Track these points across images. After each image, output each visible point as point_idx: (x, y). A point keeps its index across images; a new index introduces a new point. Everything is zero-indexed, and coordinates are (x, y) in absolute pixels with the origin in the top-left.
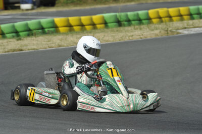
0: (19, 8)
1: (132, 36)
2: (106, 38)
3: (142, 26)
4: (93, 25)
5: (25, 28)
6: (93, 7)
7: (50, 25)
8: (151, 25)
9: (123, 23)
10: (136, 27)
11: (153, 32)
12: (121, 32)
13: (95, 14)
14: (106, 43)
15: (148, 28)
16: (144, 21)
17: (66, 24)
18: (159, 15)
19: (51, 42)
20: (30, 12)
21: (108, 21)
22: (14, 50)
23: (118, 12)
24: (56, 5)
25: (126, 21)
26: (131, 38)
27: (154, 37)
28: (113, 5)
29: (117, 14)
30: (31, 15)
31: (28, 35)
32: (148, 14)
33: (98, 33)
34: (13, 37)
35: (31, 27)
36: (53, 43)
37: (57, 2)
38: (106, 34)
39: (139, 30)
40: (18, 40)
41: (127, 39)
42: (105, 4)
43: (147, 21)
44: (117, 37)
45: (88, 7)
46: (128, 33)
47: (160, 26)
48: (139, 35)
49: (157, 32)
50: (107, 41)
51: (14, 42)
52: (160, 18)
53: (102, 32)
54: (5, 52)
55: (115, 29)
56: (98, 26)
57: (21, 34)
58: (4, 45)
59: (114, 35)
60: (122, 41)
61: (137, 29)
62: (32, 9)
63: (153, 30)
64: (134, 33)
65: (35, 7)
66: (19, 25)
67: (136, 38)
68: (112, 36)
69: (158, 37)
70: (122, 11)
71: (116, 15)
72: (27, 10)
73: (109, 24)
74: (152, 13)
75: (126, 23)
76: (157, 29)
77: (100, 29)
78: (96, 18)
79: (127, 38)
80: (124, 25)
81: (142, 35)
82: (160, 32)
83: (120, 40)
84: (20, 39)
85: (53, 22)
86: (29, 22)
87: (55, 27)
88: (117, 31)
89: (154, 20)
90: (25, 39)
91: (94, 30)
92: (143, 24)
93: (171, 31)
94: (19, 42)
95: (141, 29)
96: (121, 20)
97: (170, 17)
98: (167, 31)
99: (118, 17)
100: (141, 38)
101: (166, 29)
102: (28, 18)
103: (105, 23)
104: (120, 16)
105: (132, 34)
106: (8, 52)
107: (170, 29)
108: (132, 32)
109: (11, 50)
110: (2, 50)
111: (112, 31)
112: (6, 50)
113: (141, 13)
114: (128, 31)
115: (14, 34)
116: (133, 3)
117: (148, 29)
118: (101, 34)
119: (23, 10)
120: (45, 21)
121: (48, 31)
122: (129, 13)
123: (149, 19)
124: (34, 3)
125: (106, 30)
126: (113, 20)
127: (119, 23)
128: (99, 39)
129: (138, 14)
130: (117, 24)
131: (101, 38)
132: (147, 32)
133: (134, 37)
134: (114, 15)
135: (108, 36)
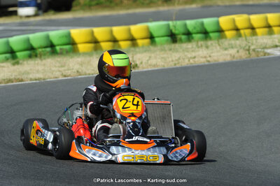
0: (15, 13)
1: (195, 57)
2: (153, 62)
3: (209, 43)
4: (132, 40)
5: (26, 46)
6: (131, 11)
7: (64, 40)
8: (223, 40)
9: (179, 37)
10: (200, 43)
11: (226, 52)
12: (177, 51)
13: (135, 23)
14: (153, 69)
15: (219, 45)
16: (211, 35)
17: (89, 39)
18: (235, 26)
19: (66, 68)
20: (32, 19)
21: (155, 35)
22: (10, 81)
23: (172, 20)
24: (73, 9)
25: (184, 34)
26: (191, 61)
27: (228, 59)
28: (164, 8)
29: (170, 23)
31: (30, 57)
32: (218, 23)
33: (140, 52)
34: (7, 59)
35: (35, 44)
36: (68, 70)
37: (74, 3)
38: (153, 55)
39: (204, 48)
40: (14, 64)
41: (185, 63)
42: (151, 7)
43: (216, 34)
44: (170, 59)
45: (122, 12)
46: (186, 53)
47: (238, 42)
48: (205, 57)
49: (233, 51)
50: (154, 66)
51: (8, 67)
52: (237, 30)
53: (145, 51)
55: (167, 47)
56: (140, 42)
57: (18, 54)
59: (165, 56)
60: (178, 66)
61: (202, 46)
62: (36, 15)
63: (226, 49)
64: (198, 53)
65: (40, 12)
66: (16, 41)
67: (200, 61)
68: (163, 58)
69: (235, 60)
70: (178, 18)
71: (168, 25)
72: (28, 17)
73: (157, 39)
74: (224, 21)
75: (184, 37)
76: (232, 47)
77: (143, 46)
78: (137, 30)
79: (187, 61)
80: (181, 41)
81: (210, 56)
82: (238, 52)
83: (175, 65)
84: (18, 63)
85: (69, 35)
86: (31, 36)
87: (73, 43)
88: (170, 50)
89: (228, 34)
90: (25, 62)
91: (132, 49)
92: (210, 39)
93: (254, 50)
94: (16, 67)
95: (207, 47)
96: (177, 32)
97: (253, 28)
98: (248, 50)
99: (171, 27)
100: (209, 61)
101: (247, 48)
102: (30, 30)
103: (151, 37)
104: (175, 26)
105: (194, 54)
107: (252, 47)
108: (193, 51)
109: (4, 80)
111: (162, 50)
113: (208, 22)
114: (187, 50)
115: (8, 55)
116: (194, 6)
117: (218, 48)
118: (145, 54)
119: (21, 17)
120: (56, 35)
121: (61, 49)
123: (220, 31)
124: (39, 6)
125: (152, 48)
126: (163, 32)
127: (173, 37)
128: (142, 63)
129: (202, 24)
130: (169, 38)
131: (144, 62)
132: (218, 52)
133: (196, 59)
134: (165, 25)
135: (156, 58)
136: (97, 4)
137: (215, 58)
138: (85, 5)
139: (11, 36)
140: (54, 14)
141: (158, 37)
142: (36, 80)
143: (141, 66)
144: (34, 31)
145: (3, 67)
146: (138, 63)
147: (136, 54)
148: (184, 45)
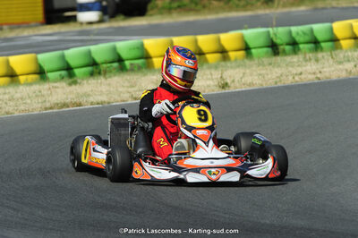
0: (74, 19)
1: (301, 74)
2: (248, 79)
3: (320, 55)
4: (223, 52)
5: (86, 61)
6: (222, 15)
7: (137, 53)
8: (337, 52)
9: (281, 48)
10: (309, 55)
11: (341, 66)
12: (279, 66)
13: (226, 31)
14: (248, 88)
15: (332, 58)
16: (323, 44)
18: (353, 33)
19: (136, 88)
20: (95, 27)
21: (251, 45)
22: (65, 105)
23: (272, 27)
24: (150, 12)
25: (288, 44)
26: (297, 78)
27: (344, 75)
28: (262, 11)
29: (270, 29)
30: (97, 34)
31: (92, 74)
32: (331, 29)
33: (232, 68)
34: (63, 78)
35: (98, 59)
36: (139, 90)
37: (150, 6)
38: (248, 71)
39: (313, 61)
40: (70, 84)
41: (289, 81)
42: (246, 10)
43: (330, 44)
44: (269, 76)
45: (211, 17)
46: (290, 69)
47: (356, 54)
48: (314, 73)
49: (349, 66)
50: (250, 85)
51: (63, 88)
52: (356, 38)
53: (238, 66)
54: (46, 109)
55: (266, 60)
56: (232, 55)
57: (77, 71)
58: (43, 96)
59: (263, 72)
60: (279, 84)
61: (310, 59)
62: (101, 21)
63: (340, 63)
64: (304, 68)
65: (106, 17)
66: (74, 54)
67: (308, 77)
68: (260, 75)
69: (351, 77)
70: (279, 24)
71: (268, 32)
72: (91, 23)
73: (253, 51)
74: (339, 28)
75: (288, 48)
76: (349, 61)
77: (236, 60)
78: (229, 39)
79: (291, 78)
80: (284, 53)
81: (320, 72)
82: (355, 66)
83: (276, 83)
84: (75, 83)
85: (142, 47)
86: (93, 48)
87: (146, 57)
88: (270, 64)
89: (344, 43)
90: (85, 82)
91: (223, 63)
92: (322, 49)
94: (73, 87)
95: (317, 60)
96: (278, 41)
99: (272, 36)
100: (319, 79)
102: (91, 40)
103: (247, 49)
104: (275, 35)
105: (299, 70)
106: (51, 108)
108: (299, 66)
109: (57, 104)
110: (40, 105)
111: (259, 65)
112: (48, 105)
113: (319, 29)
114: (291, 64)
115: (64, 73)
116: (302, 8)
117: (331, 61)
118: (237, 70)
119: (82, 23)
120: (125, 46)
121: (131, 64)
122: (294, 29)
123: (334, 40)
124: (104, 10)
125: (247, 62)
126: (262, 41)
127: (274, 48)
128: (233, 81)
129: (312, 31)
130: (269, 49)
131: (236, 80)
132: (330, 66)
133: (303, 76)
134: (264, 32)
135: (251, 75)
136: (179, 7)
137: (327, 75)
138: (163, 8)
139: (68, 48)
140: (124, 20)
141: (255, 48)
142: (98, 104)
143: (232, 85)
144: (96, 42)
145: (56, 87)
146: (229, 81)
147: (226, 70)
148: (288, 59)
